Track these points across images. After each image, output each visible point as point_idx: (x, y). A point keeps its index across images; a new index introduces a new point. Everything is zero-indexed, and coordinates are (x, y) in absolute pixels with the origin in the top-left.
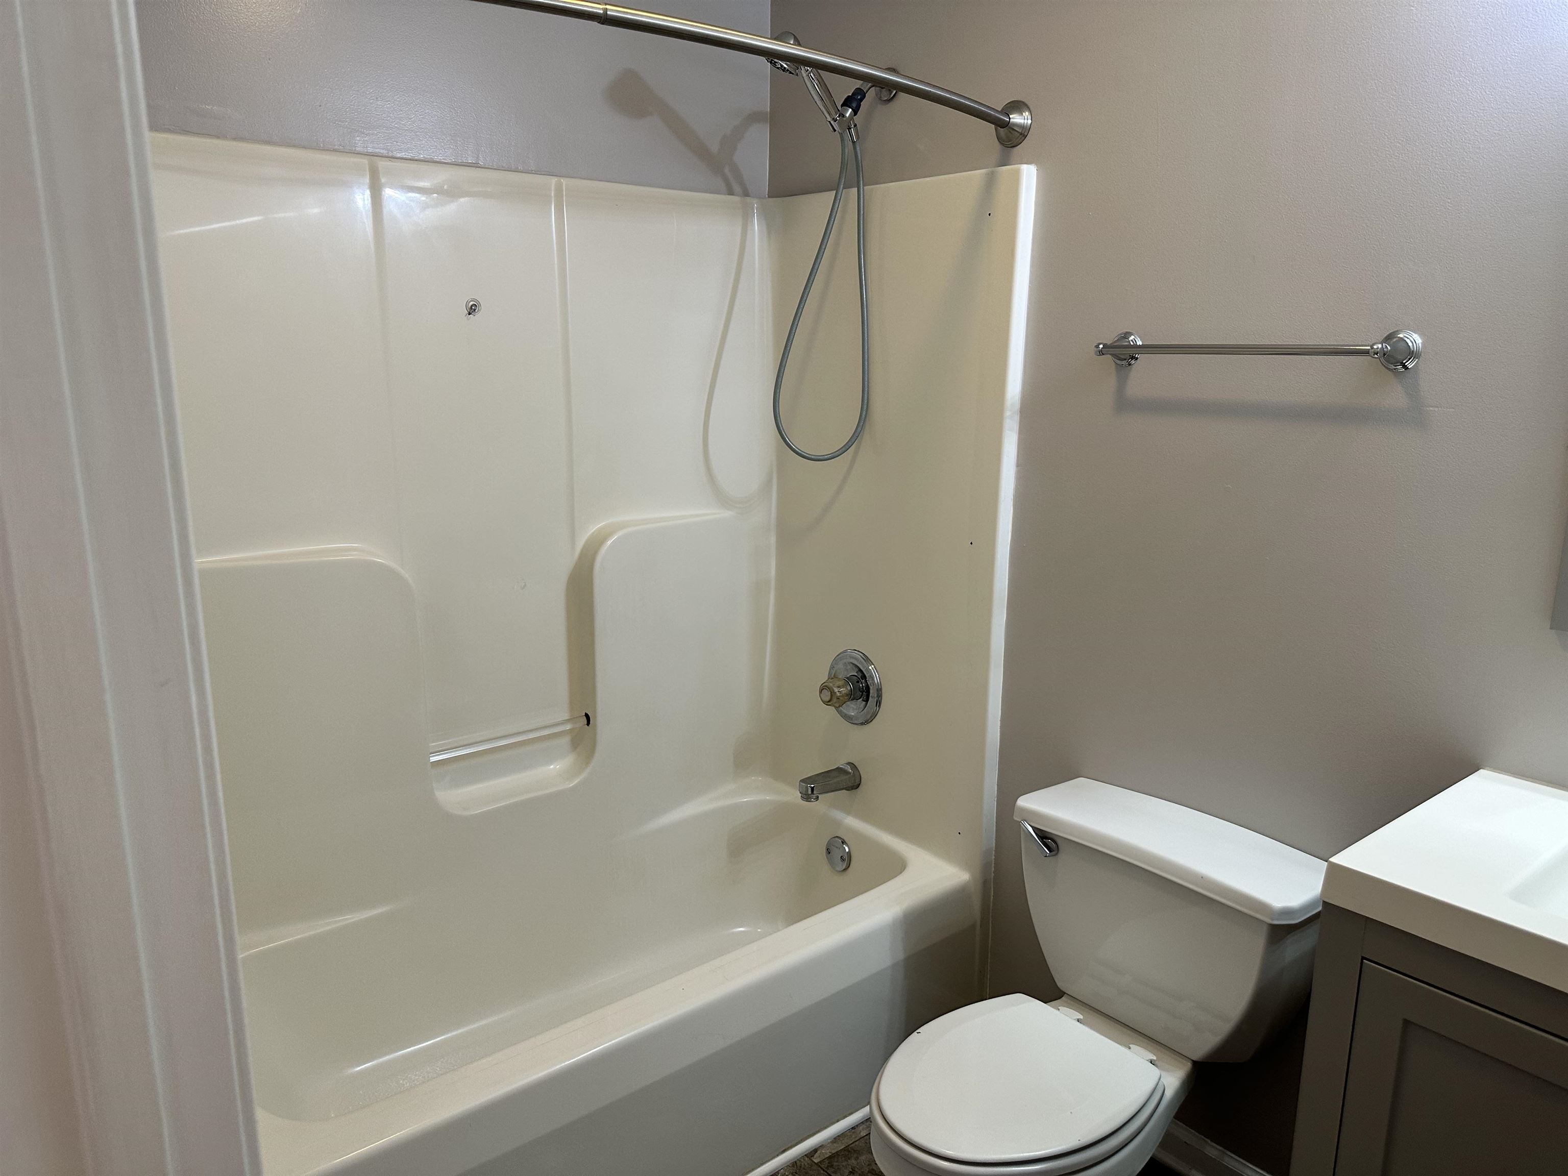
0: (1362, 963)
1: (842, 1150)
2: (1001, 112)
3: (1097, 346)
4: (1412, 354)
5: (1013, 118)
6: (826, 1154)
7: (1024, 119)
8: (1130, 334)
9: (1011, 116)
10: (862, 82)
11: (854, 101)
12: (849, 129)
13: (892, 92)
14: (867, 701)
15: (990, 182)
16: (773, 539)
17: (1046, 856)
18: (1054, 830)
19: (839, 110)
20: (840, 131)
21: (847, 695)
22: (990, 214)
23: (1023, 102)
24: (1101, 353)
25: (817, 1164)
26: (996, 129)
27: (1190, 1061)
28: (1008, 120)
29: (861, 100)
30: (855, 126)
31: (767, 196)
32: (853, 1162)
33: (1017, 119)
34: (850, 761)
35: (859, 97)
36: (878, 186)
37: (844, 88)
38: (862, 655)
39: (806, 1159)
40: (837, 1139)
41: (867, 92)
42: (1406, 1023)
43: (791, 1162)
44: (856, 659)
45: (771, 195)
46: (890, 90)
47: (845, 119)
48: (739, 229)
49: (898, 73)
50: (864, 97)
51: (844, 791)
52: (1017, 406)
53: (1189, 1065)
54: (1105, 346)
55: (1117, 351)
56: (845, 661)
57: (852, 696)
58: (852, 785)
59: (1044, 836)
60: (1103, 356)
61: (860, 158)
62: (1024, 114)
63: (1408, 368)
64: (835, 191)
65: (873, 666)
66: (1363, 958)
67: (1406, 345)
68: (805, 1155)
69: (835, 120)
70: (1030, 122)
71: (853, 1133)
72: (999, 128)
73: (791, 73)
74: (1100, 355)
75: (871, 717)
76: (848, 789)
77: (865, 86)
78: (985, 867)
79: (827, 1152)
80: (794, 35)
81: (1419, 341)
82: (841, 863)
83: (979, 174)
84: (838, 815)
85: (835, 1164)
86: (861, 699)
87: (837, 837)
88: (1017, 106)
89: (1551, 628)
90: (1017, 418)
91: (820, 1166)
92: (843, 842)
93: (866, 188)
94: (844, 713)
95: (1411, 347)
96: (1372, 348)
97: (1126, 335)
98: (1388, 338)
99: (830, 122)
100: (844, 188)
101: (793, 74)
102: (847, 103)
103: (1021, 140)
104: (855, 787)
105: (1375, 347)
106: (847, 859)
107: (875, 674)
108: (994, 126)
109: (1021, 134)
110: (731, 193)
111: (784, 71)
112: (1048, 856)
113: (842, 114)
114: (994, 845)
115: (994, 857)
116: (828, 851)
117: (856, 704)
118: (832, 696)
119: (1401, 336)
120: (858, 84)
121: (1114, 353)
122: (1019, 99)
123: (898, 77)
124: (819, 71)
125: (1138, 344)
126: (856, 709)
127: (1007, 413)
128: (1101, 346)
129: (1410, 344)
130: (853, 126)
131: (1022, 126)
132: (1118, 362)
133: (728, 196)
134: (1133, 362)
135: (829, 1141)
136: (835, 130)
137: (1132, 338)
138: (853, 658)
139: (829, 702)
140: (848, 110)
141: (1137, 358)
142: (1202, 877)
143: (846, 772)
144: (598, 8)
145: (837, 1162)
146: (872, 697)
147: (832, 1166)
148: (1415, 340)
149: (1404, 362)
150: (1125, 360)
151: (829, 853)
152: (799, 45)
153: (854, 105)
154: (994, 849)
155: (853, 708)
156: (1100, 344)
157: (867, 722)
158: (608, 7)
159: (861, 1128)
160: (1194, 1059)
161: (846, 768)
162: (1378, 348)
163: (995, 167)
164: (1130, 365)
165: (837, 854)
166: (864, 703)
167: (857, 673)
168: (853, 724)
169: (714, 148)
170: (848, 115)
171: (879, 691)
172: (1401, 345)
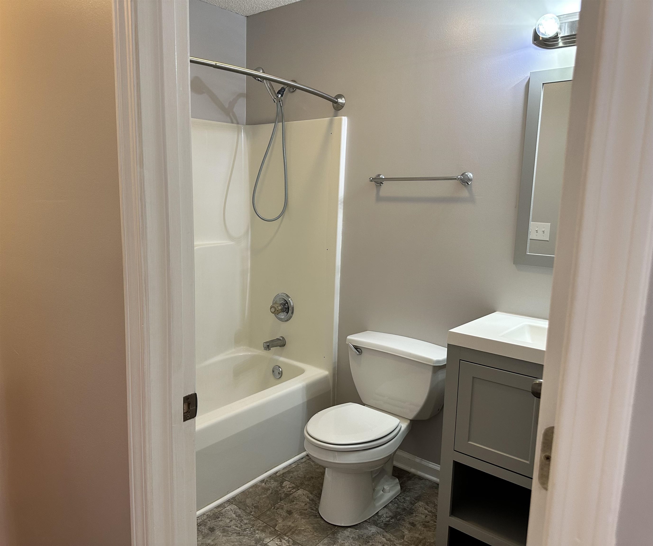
0: (460, 361)
1: (287, 471)
2: (335, 98)
3: (370, 179)
4: (470, 180)
5: (339, 100)
6: (281, 473)
7: (343, 101)
8: (380, 175)
9: (338, 100)
10: (283, 85)
11: (281, 92)
12: (280, 101)
13: (294, 89)
14: (288, 313)
15: (331, 123)
16: (249, 253)
17: (358, 355)
18: (361, 345)
19: (276, 95)
20: (277, 102)
21: (281, 310)
22: (331, 133)
23: (342, 95)
24: (371, 181)
25: (278, 476)
26: (333, 104)
27: (409, 420)
28: (337, 101)
29: (284, 91)
30: (282, 100)
31: (245, 124)
32: (291, 475)
33: (340, 100)
34: (281, 336)
35: (283, 90)
36: (289, 122)
37: (278, 87)
38: (285, 294)
39: (274, 475)
40: (284, 468)
41: (286, 88)
42: (474, 378)
43: (269, 476)
44: (283, 296)
45: (248, 124)
46: (293, 88)
47: (278, 98)
48: (236, 136)
49: (296, 82)
50: (285, 90)
51: (278, 347)
52: (342, 200)
53: (409, 421)
54: (373, 179)
55: (376, 180)
56: (279, 297)
57: (282, 311)
58: (282, 344)
59: (356, 348)
60: (372, 182)
61: (283, 112)
62: (342, 99)
63: (469, 184)
64: (274, 123)
65: (290, 299)
66: (460, 360)
67: (468, 177)
68: (274, 474)
69: (275, 99)
70: (344, 102)
71: (290, 466)
72: (334, 104)
73: (261, 81)
74: (371, 182)
75: (290, 318)
76: (280, 346)
77: (285, 87)
78: (334, 369)
79: (282, 472)
80: (262, 69)
81: (472, 175)
82: (278, 375)
83: (327, 119)
84: (276, 357)
85: (285, 475)
86: (285, 312)
87: (277, 366)
88: (340, 96)
89: (514, 264)
90: (342, 204)
91: (279, 477)
92: (279, 367)
93: (285, 123)
94: (279, 317)
95: (469, 177)
96: (457, 177)
97: (379, 175)
98: (462, 175)
99: (273, 99)
100: (277, 122)
101: (262, 82)
102: (279, 93)
103: (341, 108)
104: (283, 346)
105: (458, 177)
106: (281, 374)
107: (292, 301)
108: (332, 103)
109: (342, 106)
110: (232, 123)
111: (258, 81)
112: (359, 355)
113: (278, 97)
114: (337, 360)
115: (337, 365)
116: (273, 371)
117: (284, 314)
118: (275, 310)
119: (466, 174)
120: (282, 86)
121: (375, 181)
122: (342, 94)
123: (297, 84)
124: (271, 82)
125: (383, 178)
126: (284, 315)
127: (339, 203)
128: (371, 179)
129: (469, 176)
130: (281, 101)
131: (341, 103)
132: (376, 184)
133: (231, 124)
134: (382, 184)
135: (282, 469)
136: (275, 102)
137: (381, 176)
138: (282, 296)
139: (274, 312)
140: (279, 95)
141: (383, 183)
142: (410, 354)
143: (280, 340)
144: (213, 63)
145: (286, 475)
146: (290, 310)
147: (284, 476)
148: (470, 175)
149: (468, 182)
150: (379, 183)
151: (274, 372)
152: (264, 73)
153: (281, 93)
154: (337, 362)
155: (283, 315)
156: (371, 178)
157: (288, 320)
158: (217, 62)
159: (293, 465)
160: (411, 419)
161: (280, 338)
162: (459, 177)
163: (332, 117)
164: (380, 185)
165: (276, 372)
166: (286, 314)
167: (284, 302)
168: (282, 321)
169: (227, 106)
170: (279, 97)
171: (293, 308)
172: (466, 177)
